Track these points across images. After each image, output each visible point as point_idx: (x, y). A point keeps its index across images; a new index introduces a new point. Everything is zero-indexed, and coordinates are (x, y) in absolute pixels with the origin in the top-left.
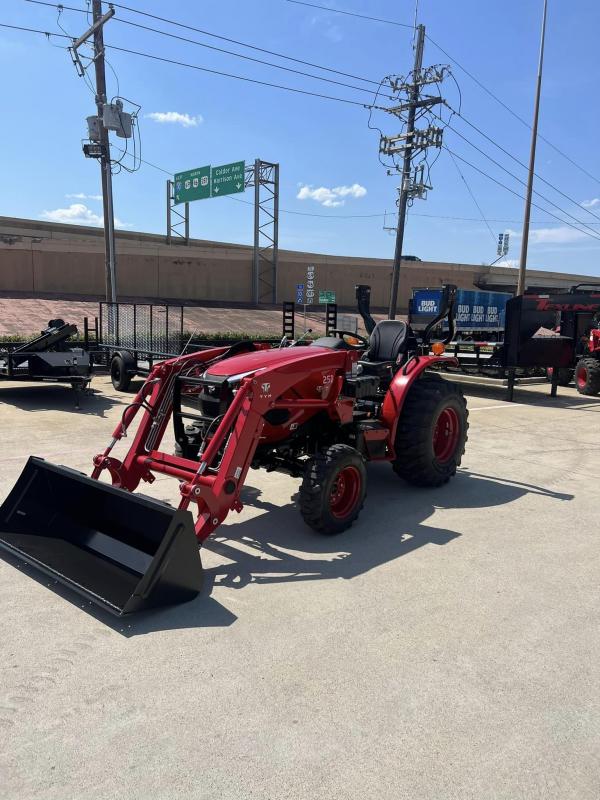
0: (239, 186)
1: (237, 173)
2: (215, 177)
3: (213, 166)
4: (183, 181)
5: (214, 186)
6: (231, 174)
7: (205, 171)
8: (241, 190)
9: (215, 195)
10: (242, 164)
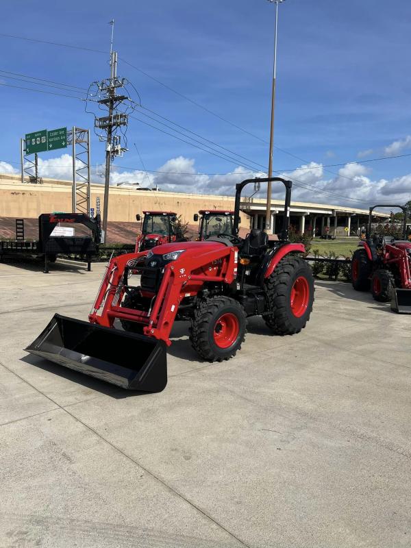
0: (63, 144)
1: (62, 135)
2: (49, 137)
3: (48, 130)
4: (31, 139)
5: (49, 143)
6: (59, 135)
7: (43, 133)
8: (65, 146)
9: (50, 149)
10: (65, 129)
